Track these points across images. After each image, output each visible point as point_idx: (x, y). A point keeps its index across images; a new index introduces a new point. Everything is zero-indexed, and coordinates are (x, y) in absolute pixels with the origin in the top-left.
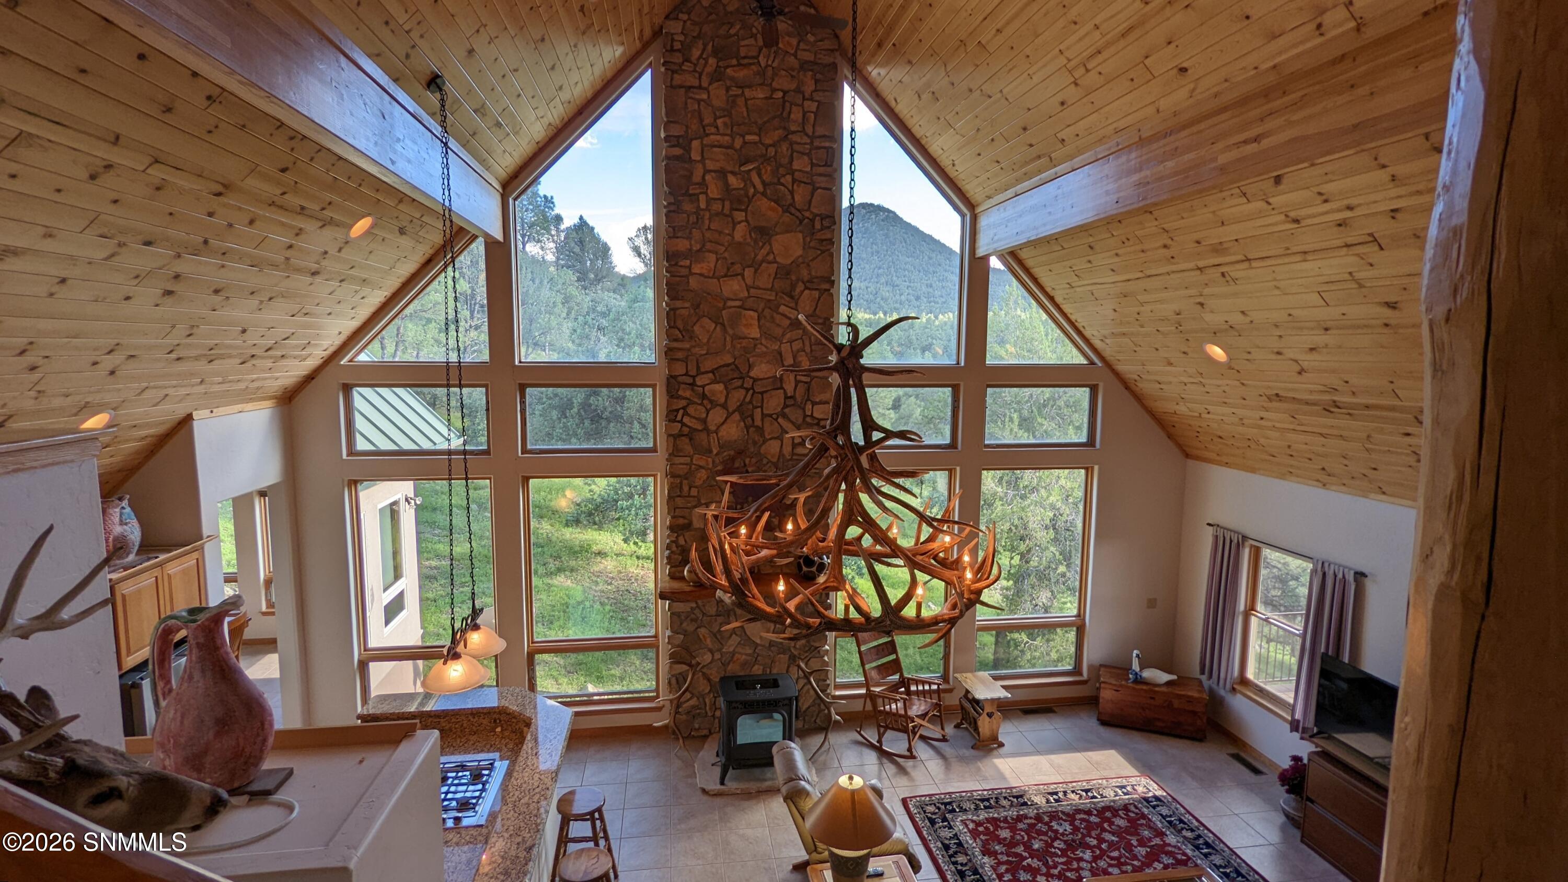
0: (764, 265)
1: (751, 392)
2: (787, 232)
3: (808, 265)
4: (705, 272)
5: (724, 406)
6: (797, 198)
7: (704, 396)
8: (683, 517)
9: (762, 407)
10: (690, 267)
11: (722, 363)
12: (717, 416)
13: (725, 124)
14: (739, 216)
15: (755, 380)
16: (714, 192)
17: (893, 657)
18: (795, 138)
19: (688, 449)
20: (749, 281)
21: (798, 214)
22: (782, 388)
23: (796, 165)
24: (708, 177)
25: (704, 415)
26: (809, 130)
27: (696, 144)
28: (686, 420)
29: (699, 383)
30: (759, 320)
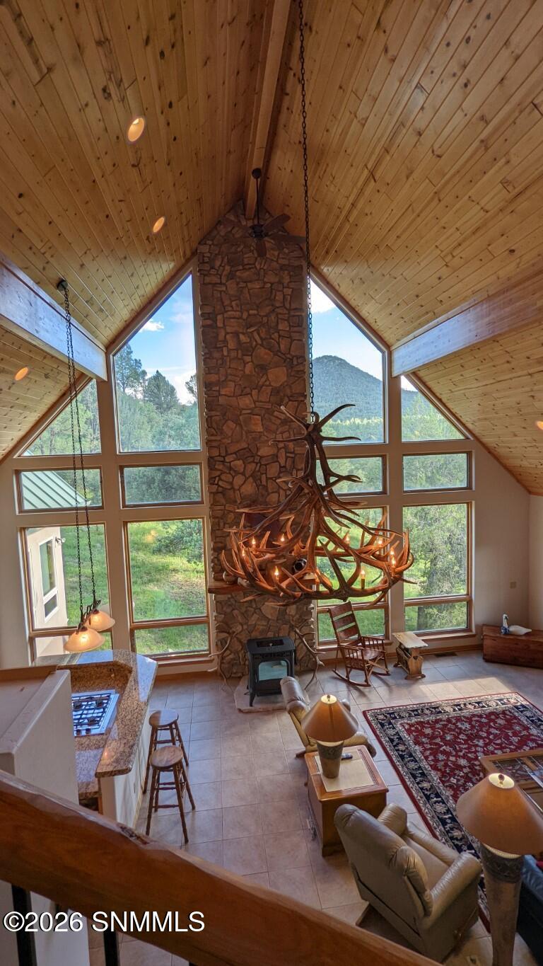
0: (264, 387)
1: (259, 465)
2: (276, 367)
3: (290, 387)
4: (228, 393)
5: (243, 474)
6: (282, 346)
7: (230, 468)
8: (221, 543)
9: (266, 473)
10: (219, 391)
11: (241, 448)
12: (238, 480)
13: (237, 305)
14: (248, 359)
15: (261, 457)
16: (232, 345)
17: (353, 624)
18: (278, 310)
19: (223, 501)
20: (255, 398)
21: (283, 357)
22: (278, 462)
23: (280, 327)
24: (228, 336)
25: (231, 480)
26: (287, 306)
27: (219, 317)
28: (220, 483)
29: (227, 461)
30: (262, 420)
